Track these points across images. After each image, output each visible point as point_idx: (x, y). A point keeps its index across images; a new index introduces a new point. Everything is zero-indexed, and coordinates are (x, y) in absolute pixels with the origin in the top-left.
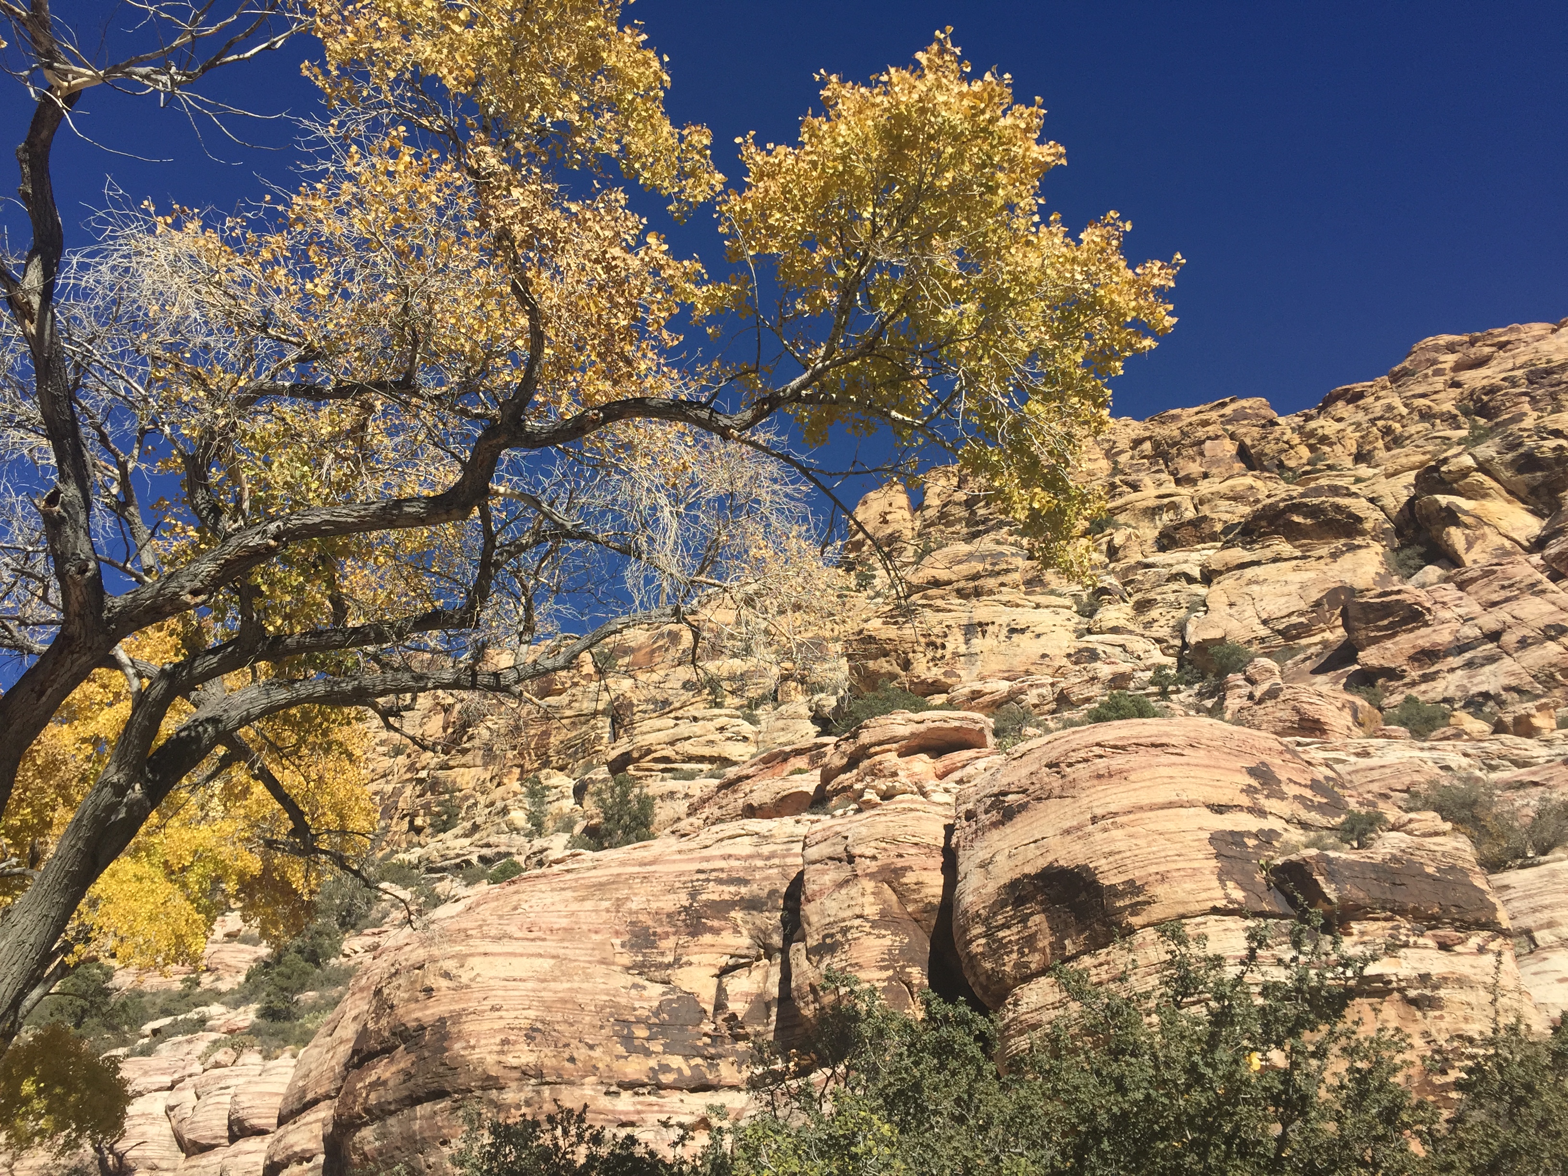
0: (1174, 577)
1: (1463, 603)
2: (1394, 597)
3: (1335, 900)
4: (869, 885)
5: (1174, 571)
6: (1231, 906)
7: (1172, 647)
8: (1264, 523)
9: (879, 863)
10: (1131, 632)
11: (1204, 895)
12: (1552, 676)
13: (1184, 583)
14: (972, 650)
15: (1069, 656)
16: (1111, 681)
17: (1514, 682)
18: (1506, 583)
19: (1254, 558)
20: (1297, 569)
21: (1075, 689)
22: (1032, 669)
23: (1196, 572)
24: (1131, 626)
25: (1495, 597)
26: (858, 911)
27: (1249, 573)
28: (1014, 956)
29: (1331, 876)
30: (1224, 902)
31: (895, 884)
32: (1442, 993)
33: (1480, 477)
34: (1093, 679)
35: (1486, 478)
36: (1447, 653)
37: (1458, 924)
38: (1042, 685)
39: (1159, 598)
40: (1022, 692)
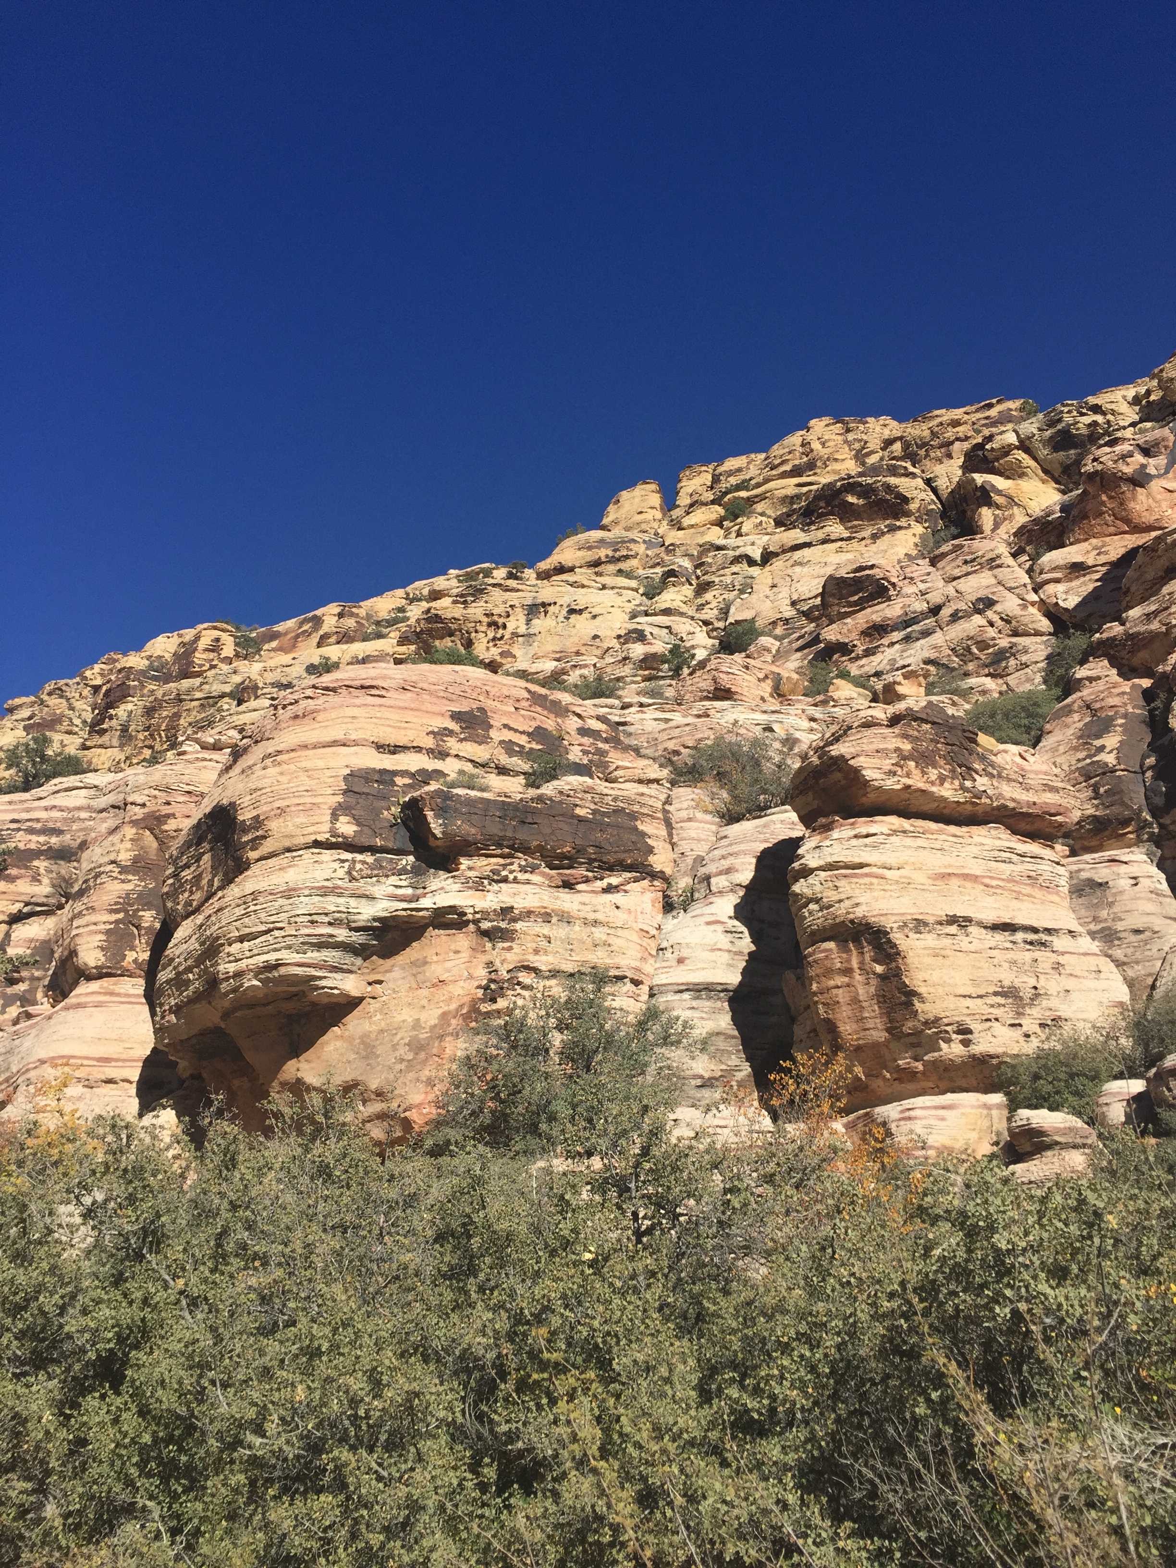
0: (737, 560)
1: (929, 578)
2: (867, 572)
3: (440, 835)
4: (130, 832)
5: (737, 553)
6: (334, 840)
7: (716, 629)
8: (822, 504)
9: (146, 810)
10: (682, 614)
11: (311, 829)
12: (968, 649)
13: (745, 565)
14: (532, 631)
15: (619, 637)
16: (641, 661)
17: (933, 655)
18: (968, 558)
19: (807, 539)
20: (840, 550)
21: (608, 670)
22: (583, 650)
23: (757, 555)
24: (684, 608)
25: (957, 572)
26: (112, 857)
27: (798, 554)
28: (186, 895)
29: (442, 812)
30: (327, 836)
31: (157, 831)
32: (519, 926)
33: (1020, 455)
34: (625, 659)
35: (1025, 456)
36: (895, 628)
37: (596, 864)
38: (586, 666)
39: (717, 580)
40: (564, 672)
